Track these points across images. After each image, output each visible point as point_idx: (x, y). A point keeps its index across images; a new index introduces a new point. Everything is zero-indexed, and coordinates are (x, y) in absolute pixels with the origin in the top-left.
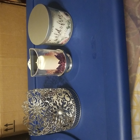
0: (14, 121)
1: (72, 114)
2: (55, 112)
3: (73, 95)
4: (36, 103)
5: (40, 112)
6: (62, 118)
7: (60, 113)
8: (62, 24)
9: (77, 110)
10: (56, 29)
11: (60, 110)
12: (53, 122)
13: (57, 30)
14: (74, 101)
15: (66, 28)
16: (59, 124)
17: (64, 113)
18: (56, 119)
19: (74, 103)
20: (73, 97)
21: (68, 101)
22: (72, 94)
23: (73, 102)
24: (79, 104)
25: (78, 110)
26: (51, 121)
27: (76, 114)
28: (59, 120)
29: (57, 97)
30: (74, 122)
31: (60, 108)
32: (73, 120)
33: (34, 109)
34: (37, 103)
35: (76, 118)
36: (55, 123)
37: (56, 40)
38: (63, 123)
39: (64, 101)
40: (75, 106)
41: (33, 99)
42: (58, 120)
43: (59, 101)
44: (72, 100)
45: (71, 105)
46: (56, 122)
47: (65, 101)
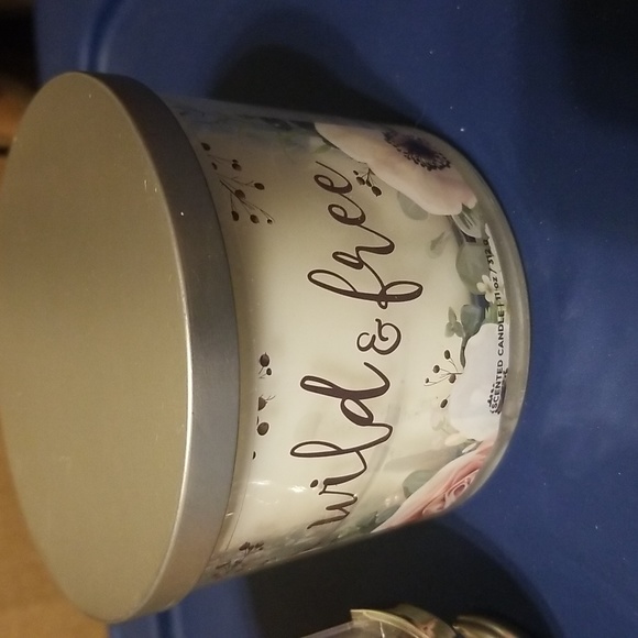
8: (383, 298)
10: (311, 384)
13: (334, 391)
15: (452, 329)
37: (337, 513)
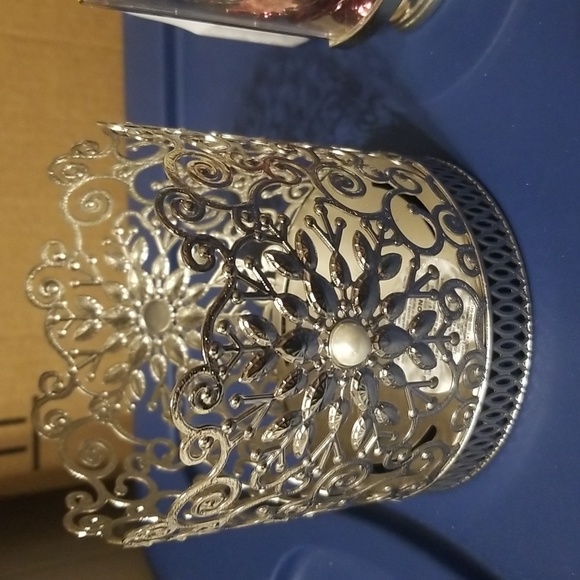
1: (456, 370)
2: (299, 341)
3: (460, 205)
4: (147, 266)
5: (179, 340)
6: (360, 402)
7: (344, 349)
9: (496, 337)
11: (347, 319)
12: (268, 436)
14: (472, 255)
16: (332, 455)
17: (381, 354)
18: (306, 404)
19: (472, 273)
20: (469, 218)
21: (418, 252)
22: (452, 193)
23: (467, 260)
24: (516, 283)
25: (507, 336)
26: (255, 424)
27: (493, 374)
28: (333, 411)
29: (320, 203)
30: (462, 439)
31: (348, 303)
32: (460, 426)
33: (132, 314)
34: (156, 269)
35: (485, 408)
36: (290, 445)
38: (368, 448)
39: (382, 242)
40: (482, 300)
41: (124, 236)
42: (321, 413)
43: (335, 239)
44: (453, 243)
45: (450, 286)
46: (302, 432)
47: (389, 242)
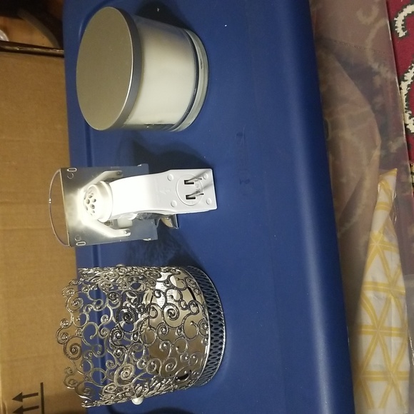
0: (42, 384)
